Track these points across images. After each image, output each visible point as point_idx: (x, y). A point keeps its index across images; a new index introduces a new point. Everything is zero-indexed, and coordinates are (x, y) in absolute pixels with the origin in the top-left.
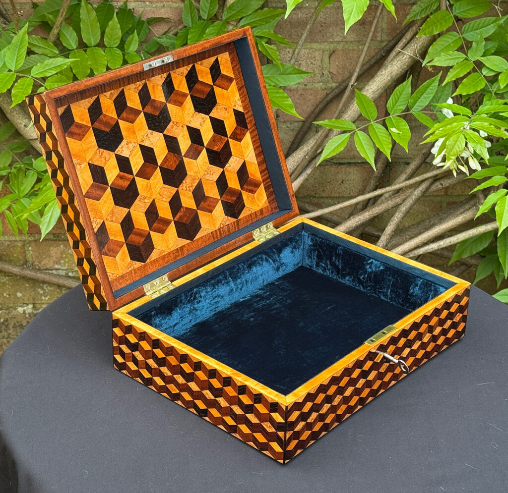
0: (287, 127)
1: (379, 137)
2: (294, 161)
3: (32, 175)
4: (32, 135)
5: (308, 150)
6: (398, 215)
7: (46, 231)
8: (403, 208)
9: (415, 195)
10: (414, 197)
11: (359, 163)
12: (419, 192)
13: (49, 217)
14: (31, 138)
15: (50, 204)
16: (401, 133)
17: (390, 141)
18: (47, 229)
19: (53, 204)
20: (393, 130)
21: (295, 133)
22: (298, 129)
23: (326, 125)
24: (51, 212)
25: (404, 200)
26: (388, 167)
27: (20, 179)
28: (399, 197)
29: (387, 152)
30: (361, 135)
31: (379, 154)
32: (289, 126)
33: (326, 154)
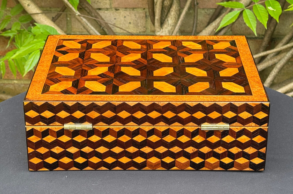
0: (205, 12)
1: (260, 13)
2: (206, 33)
3: (31, 37)
4: (32, 11)
5: (216, 25)
6: (275, 70)
7: (28, 70)
8: (279, 66)
9: (287, 57)
10: (286, 58)
11: (253, 38)
12: (290, 54)
13: (31, 62)
14: (32, 13)
15: (33, 53)
16: (275, 10)
17: (267, 16)
18: (29, 69)
19: (35, 53)
20: (270, 8)
21: (210, 16)
22: (212, 14)
23: (225, 5)
24: (33, 58)
25: (279, 60)
26: (273, 42)
27: (22, 40)
28: (276, 58)
29: (265, 23)
30: (247, 12)
31: (259, 24)
32: (206, 11)
33: (223, 24)
